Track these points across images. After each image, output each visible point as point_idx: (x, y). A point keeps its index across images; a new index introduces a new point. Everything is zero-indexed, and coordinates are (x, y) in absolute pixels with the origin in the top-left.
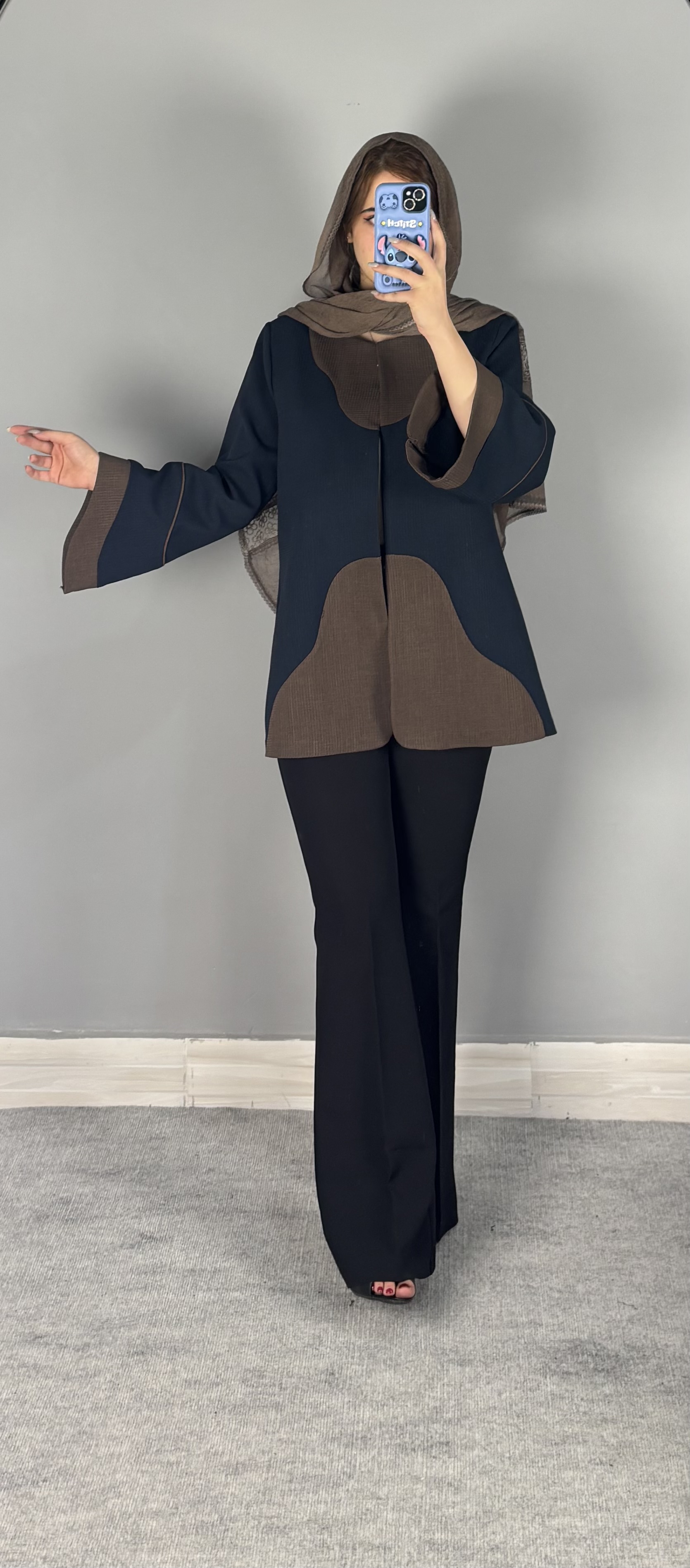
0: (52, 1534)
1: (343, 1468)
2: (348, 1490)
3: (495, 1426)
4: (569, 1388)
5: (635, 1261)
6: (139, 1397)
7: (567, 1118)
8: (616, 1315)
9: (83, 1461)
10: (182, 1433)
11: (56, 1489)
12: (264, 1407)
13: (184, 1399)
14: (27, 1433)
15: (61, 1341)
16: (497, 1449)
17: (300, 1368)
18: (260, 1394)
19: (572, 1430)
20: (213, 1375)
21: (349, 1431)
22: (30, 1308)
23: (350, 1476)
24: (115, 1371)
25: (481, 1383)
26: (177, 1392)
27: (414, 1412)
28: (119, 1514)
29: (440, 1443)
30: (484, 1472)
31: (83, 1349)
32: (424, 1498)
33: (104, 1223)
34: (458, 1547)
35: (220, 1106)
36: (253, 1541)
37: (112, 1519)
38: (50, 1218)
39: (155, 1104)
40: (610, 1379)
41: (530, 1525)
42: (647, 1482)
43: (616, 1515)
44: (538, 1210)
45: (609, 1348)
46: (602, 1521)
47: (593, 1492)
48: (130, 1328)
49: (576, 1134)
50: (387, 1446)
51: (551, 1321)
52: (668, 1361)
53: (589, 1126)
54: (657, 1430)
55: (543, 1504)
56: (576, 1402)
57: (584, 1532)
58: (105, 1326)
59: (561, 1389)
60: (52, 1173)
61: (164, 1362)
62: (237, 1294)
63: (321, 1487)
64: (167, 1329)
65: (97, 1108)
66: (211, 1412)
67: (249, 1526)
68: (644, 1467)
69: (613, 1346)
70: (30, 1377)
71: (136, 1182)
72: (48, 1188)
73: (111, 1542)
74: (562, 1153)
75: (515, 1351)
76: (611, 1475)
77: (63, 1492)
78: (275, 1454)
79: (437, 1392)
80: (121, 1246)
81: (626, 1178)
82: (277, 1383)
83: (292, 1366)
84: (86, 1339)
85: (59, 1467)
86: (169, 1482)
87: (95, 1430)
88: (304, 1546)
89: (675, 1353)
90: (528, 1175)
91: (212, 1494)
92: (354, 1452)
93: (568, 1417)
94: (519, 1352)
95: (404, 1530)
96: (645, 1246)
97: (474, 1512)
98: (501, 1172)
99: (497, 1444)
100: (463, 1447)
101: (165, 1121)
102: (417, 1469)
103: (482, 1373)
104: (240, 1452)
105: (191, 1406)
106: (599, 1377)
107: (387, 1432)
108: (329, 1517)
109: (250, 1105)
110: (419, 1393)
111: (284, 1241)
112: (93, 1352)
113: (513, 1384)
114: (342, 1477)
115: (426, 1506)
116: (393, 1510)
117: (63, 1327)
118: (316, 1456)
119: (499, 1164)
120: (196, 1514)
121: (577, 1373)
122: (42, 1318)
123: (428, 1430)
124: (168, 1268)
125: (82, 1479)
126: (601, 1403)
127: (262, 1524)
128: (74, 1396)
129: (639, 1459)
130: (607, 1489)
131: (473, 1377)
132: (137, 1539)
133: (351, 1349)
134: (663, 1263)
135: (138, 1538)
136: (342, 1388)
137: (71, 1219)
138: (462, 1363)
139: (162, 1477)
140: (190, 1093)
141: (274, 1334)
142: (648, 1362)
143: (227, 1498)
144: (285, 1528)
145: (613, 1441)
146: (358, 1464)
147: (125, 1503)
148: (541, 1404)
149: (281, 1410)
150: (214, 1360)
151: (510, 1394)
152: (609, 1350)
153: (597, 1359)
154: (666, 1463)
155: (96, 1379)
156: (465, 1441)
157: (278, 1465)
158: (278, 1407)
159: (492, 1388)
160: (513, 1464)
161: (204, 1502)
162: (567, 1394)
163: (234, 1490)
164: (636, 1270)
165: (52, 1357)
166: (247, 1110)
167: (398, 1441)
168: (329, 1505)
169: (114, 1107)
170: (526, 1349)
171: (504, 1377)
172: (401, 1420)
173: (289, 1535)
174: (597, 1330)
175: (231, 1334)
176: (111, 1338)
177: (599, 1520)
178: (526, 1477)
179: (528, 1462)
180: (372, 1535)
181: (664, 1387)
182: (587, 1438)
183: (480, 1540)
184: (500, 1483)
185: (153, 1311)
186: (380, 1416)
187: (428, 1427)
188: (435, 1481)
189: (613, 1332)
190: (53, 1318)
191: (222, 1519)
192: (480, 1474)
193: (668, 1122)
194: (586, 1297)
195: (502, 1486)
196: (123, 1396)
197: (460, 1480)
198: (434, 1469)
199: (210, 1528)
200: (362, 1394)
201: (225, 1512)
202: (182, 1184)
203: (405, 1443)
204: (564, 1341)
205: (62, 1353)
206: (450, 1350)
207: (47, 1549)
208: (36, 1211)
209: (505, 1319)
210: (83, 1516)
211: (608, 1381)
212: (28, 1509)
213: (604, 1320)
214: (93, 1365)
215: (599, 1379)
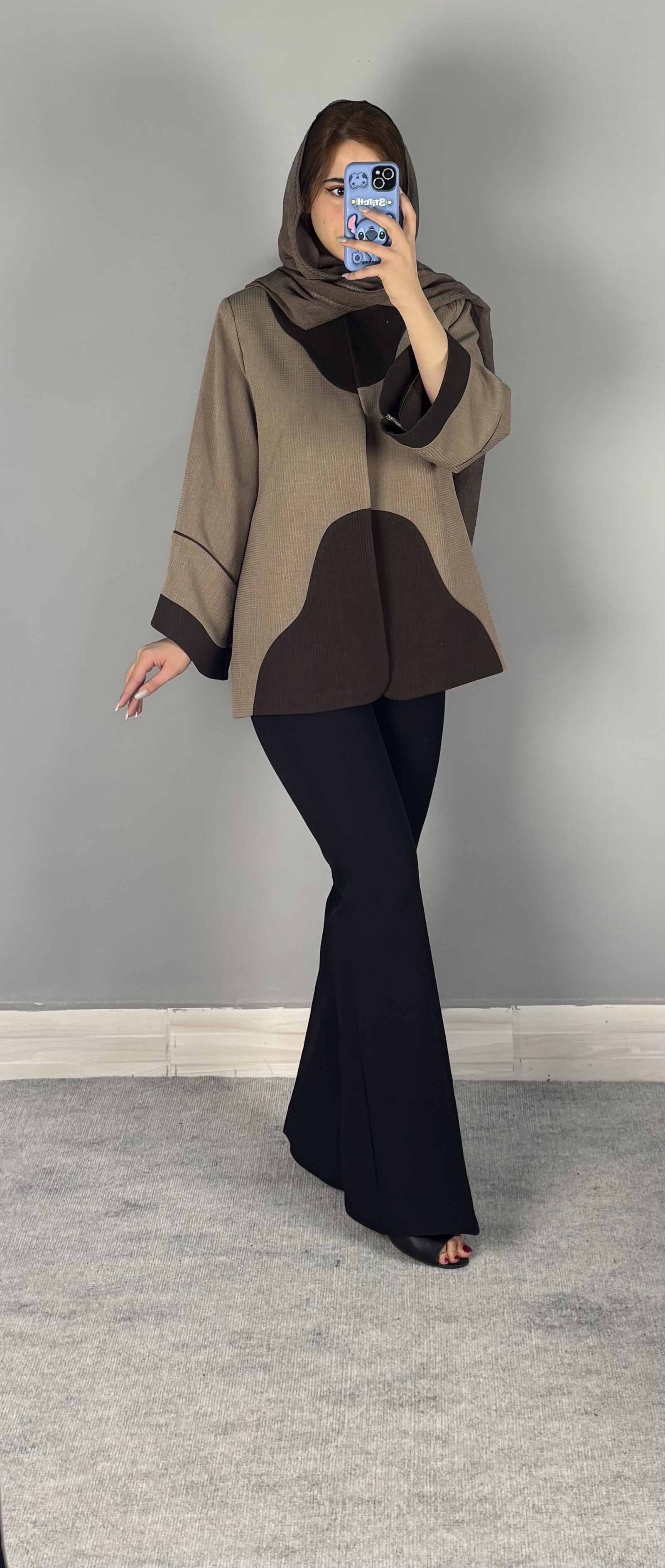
0: (42, 1499)
1: (332, 1424)
2: (337, 1446)
3: (481, 1380)
4: (554, 1341)
5: (616, 1217)
6: (126, 1362)
7: (548, 1080)
8: (598, 1269)
9: (72, 1426)
10: (170, 1396)
11: (45, 1454)
12: (252, 1367)
13: (171, 1362)
14: (14, 1401)
15: (47, 1309)
16: (484, 1402)
17: (287, 1329)
18: (248, 1355)
19: (557, 1382)
20: (200, 1339)
21: (337, 1388)
22: (15, 1277)
23: (339, 1433)
24: (102, 1337)
25: (467, 1338)
26: (165, 1356)
27: (402, 1369)
28: (108, 1476)
29: (427, 1398)
30: (471, 1426)
31: (69, 1316)
32: (412, 1452)
33: (88, 1192)
34: (447, 1499)
35: (203, 1075)
36: (244, 1499)
37: (101, 1482)
38: (33, 1189)
39: (136, 1075)
40: (594, 1331)
41: (517, 1476)
42: (632, 1430)
43: (601, 1463)
44: (521, 1169)
45: (592, 1300)
46: (588, 1470)
47: (578, 1441)
48: (116, 1294)
49: (558, 1095)
50: (375, 1403)
51: (535, 1277)
52: (651, 1312)
53: (569, 1088)
54: (641, 1380)
55: (530, 1454)
56: (561, 1354)
57: (570, 1481)
58: (91, 1294)
59: (546, 1342)
60: (35, 1144)
61: (152, 1327)
62: (222, 1258)
63: (310, 1444)
64: (154, 1294)
65: (79, 1080)
66: (199, 1375)
67: (239, 1486)
68: (628, 1416)
69: (596, 1299)
70: (16, 1345)
71: (120, 1153)
72: (31, 1159)
73: (101, 1504)
74: (543, 1113)
75: (500, 1307)
76: (596, 1424)
77: (52, 1457)
78: (264, 1413)
79: (423, 1348)
80: (106, 1214)
81: (606, 1137)
82: (265, 1344)
83: (279, 1327)
84: (72, 1307)
85: (47, 1433)
86: (159, 1444)
87: (83, 1396)
88: (295, 1502)
89: (656, 1304)
90: (510, 1135)
91: (202, 1454)
92: (342, 1409)
93: (553, 1369)
94: (504, 1308)
95: (393, 1483)
96: (625, 1201)
97: (462, 1465)
98: (483, 1133)
99: (484, 1398)
100: (451, 1402)
101: (147, 1091)
102: (405, 1424)
103: (467, 1329)
104: (229, 1413)
105: (180, 1369)
106: (582, 1330)
107: (375, 1389)
108: (318, 1473)
109: (234, 1072)
110: (406, 1350)
111: (269, 1206)
112: (80, 1318)
113: (499, 1339)
114: (331, 1434)
115: (414, 1459)
116: (382, 1464)
117: (49, 1296)
118: (305, 1413)
119: (482, 1127)
120: (186, 1475)
121: (561, 1327)
122: (27, 1287)
123: (415, 1386)
124: (153, 1234)
125: (71, 1444)
126: (585, 1355)
127: (252, 1483)
128: (61, 1363)
129: (623, 1408)
130: (593, 1438)
131: (458, 1332)
132: (127, 1500)
133: (338, 1309)
134: (643, 1218)
135: (128, 1498)
136: (330, 1347)
137: (55, 1189)
138: (448, 1320)
139: (151, 1439)
140: (173, 1062)
141: (262, 1296)
142: (630, 1314)
143: (217, 1458)
144: (275, 1486)
145: (598, 1391)
146: (346, 1421)
147: (114, 1466)
148: (526, 1357)
149: (269, 1371)
150: (201, 1324)
151: (495, 1348)
152: (592, 1303)
153: (581, 1312)
154: (650, 1411)
155: (83, 1345)
156: (453, 1395)
157: (267, 1424)
158: (266, 1368)
159: (478, 1343)
160: (500, 1416)
161: (193, 1462)
162: (552, 1347)
163: (223, 1449)
164: (617, 1226)
165: (38, 1325)
166: (230, 1078)
167: (386, 1398)
168: (318, 1462)
169: (96, 1078)
170: (510, 1305)
171: (489, 1332)
172: (389, 1376)
173: (280, 1492)
174: (580, 1284)
175: (218, 1297)
176: (97, 1305)
177: (585, 1469)
178: (513, 1429)
179: (514, 1413)
180: (362, 1490)
181: (647, 1337)
182: (571, 1389)
183: (469, 1492)
184: (487, 1435)
185: (139, 1277)
186: (367, 1373)
187: (415, 1383)
188: (423, 1434)
189: (596, 1286)
190: (38, 1287)
191: (212, 1479)
192: (467, 1426)
193: (648, 1082)
194: (569, 1251)
195: (489, 1438)
196: (111, 1361)
197: (448, 1433)
198: (422, 1423)
199: (201, 1488)
200: (350, 1352)
201: (215, 1471)
202: (166, 1152)
203: (393, 1399)
204: (548, 1295)
205: (48, 1321)
206: (436, 1307)
207: (37, 1513)
208: (18, 1182)
209: (490, 1276)
210: (73, 1480)
211: (591, 1333)
212: (17, 1475)
213: (586, 1274)
214: (79, 1331)
215: (583, 1331)
